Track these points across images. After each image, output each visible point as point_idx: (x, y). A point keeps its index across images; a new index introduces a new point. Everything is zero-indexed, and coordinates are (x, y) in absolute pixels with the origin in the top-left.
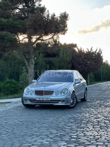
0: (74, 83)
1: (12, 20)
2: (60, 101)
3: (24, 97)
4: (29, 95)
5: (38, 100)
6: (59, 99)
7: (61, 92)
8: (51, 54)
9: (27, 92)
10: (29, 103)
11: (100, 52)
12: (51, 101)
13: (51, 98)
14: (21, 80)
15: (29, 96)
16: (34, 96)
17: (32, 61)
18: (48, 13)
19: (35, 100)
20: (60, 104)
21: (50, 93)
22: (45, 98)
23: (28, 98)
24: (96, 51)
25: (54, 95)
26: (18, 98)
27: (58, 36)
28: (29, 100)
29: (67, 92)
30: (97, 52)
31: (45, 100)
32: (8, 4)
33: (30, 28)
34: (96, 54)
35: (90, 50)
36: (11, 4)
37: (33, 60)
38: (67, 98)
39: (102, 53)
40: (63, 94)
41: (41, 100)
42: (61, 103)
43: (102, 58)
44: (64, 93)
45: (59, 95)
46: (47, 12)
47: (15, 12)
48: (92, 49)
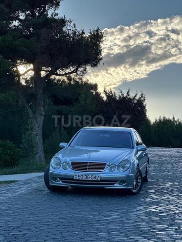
0: (135, 150)
1: (11, 38)
2: (116, 181)
3: (51, 174)
4: (61, 168)
5: (78, 179)
6: (116, 178)
7: (119, 166)
8: (61, 99)
9: (57, 164)
10: (60, 183)
11: (142, 99)
12: (101, 181)
13: (101, 175)
14: (25, 142)
15: (61, 171)
16: (70, 172)
17: (40, 110)
18: (74, 29)
19: (73, 179)
20: (117, 186)
21: (100, 166)
22: (90, 175)
23: (59, 175)
24: (134, 97)
25: (107, 170)
26: (20, 173)
27: (86, 69)
28: (61, 179)
29: (128, 166)
30: (137, 98)
31: (90, 179)
32: (4, 10)
33: (42, 53)
34: (136, 101)
35: (125, 95)
36: (7, 10)
37: (42, 109)
38: (128, 177)
39: (144, 100)
40: (121, 169)
41: (84, 179)
42: (119, 185)
43: (144, 108)
44: (124, 167)
45: (116, 171)
46: (73, 26)
47: (12, 25)
48: (130, 92)
